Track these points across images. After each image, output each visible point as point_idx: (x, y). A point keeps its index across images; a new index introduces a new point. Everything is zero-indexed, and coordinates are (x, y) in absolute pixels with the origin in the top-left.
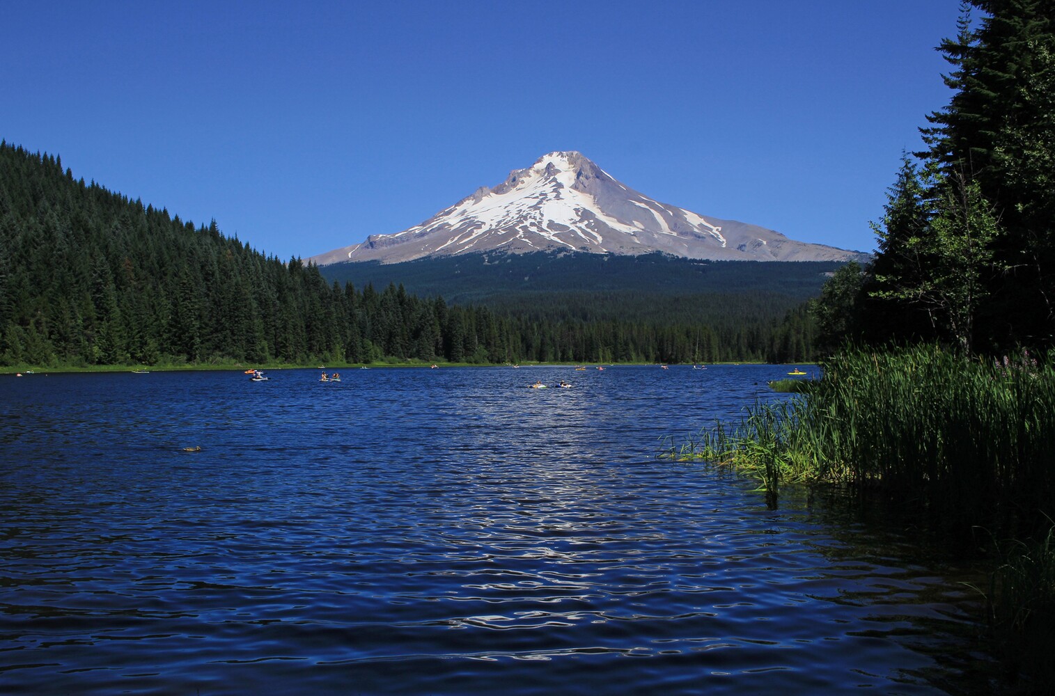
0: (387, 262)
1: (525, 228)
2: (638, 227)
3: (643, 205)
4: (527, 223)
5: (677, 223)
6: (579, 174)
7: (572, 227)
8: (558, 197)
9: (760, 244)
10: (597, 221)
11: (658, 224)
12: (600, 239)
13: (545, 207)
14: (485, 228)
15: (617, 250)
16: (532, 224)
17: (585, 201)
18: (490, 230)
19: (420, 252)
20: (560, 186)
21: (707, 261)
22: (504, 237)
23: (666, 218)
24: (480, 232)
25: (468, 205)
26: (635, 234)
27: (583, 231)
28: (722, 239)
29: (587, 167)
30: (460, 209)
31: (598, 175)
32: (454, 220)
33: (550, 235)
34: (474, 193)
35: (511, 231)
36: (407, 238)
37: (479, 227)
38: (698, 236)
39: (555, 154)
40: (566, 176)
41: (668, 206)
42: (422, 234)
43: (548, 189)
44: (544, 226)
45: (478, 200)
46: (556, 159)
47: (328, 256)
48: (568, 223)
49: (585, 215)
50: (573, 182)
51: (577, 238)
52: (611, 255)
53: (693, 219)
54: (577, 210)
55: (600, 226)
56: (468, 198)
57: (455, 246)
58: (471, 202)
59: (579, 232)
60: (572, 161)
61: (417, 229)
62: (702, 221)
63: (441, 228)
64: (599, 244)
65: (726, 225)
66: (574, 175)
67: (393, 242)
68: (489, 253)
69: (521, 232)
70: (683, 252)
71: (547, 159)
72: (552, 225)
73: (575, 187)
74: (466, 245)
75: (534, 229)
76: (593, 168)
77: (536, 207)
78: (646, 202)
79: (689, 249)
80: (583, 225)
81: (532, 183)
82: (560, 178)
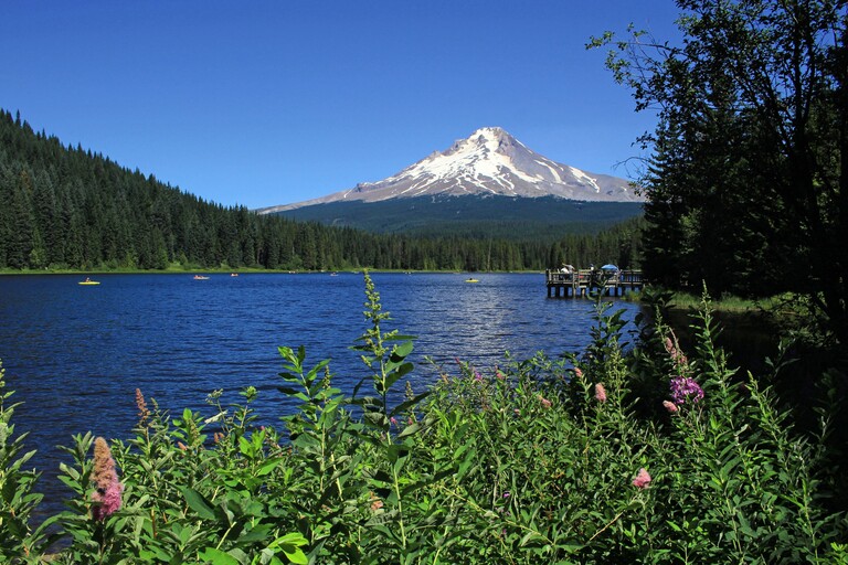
0: (367, 201)
1: (462, 179)
2: (539, 178)
3: (543, 164)
4: (464, 175)
5: (566, 176)
6: (501, 143)
7: (495, 178)
8: (486, 158)
9: (622, 191)
10: (512, 174)
11: (553, 177)
12: (513, 186)
13: (476, 165)
14: (435, 179)
15: (523, 194)
16: (468, 176)
17: (505, 161)
18: (438, 180)
19: (390, 194)
20: (487, 150)
21: (584, 202)
22: (448, 185)
23: (559, 173)
24: (432, 181)
25: (425, 164)
26: (537, 183)
27: (502, 181)
28: (597, 187)
29: (506, 138)
30: (420, 166)
31: (514, 143)
32: (415, 173)
33: (479, 184)
34: (429, 155)
35: (453, 181)
36: (383, 185)
37: (432, 178)
38: (580, 185)
39: (485, 129)
40: (492, 143)
41: (560, 165)
42: (393, 183)
43: (480, 152)
44: (475, 177)
45: (432, 160)
46: (486, 133)
47: (330, 197)
48: (492, 176)
49: (504, 170)
50: (496, 148)
51: (497, 185)
52: (519, 196)
53: (578, 174)
54: (498, 167)
55: (513, 178)
56: (425, 158)
57: (415, 191)
58: (427, 161)
59: (499, 182)
60: (496, 134)
61: (391, 180)
62: (583, 175)
63: (406, 178)
64: (512, 190)
65: (601, 178)
66: (497, 143)
67: (374, 187)
68: (436, 195)
69: (460, 181)
70: (569, 195)
71: (479, 132)
72: (480, 177)
73: (498, 151)
74: (422, 190)
75: (468, 179)
76: (510, 138)
77: (470, 165)
78: (546, 162)
79: (574, 194)
80: (502, 177)
81: (469, 148)
82: (487, 145)
